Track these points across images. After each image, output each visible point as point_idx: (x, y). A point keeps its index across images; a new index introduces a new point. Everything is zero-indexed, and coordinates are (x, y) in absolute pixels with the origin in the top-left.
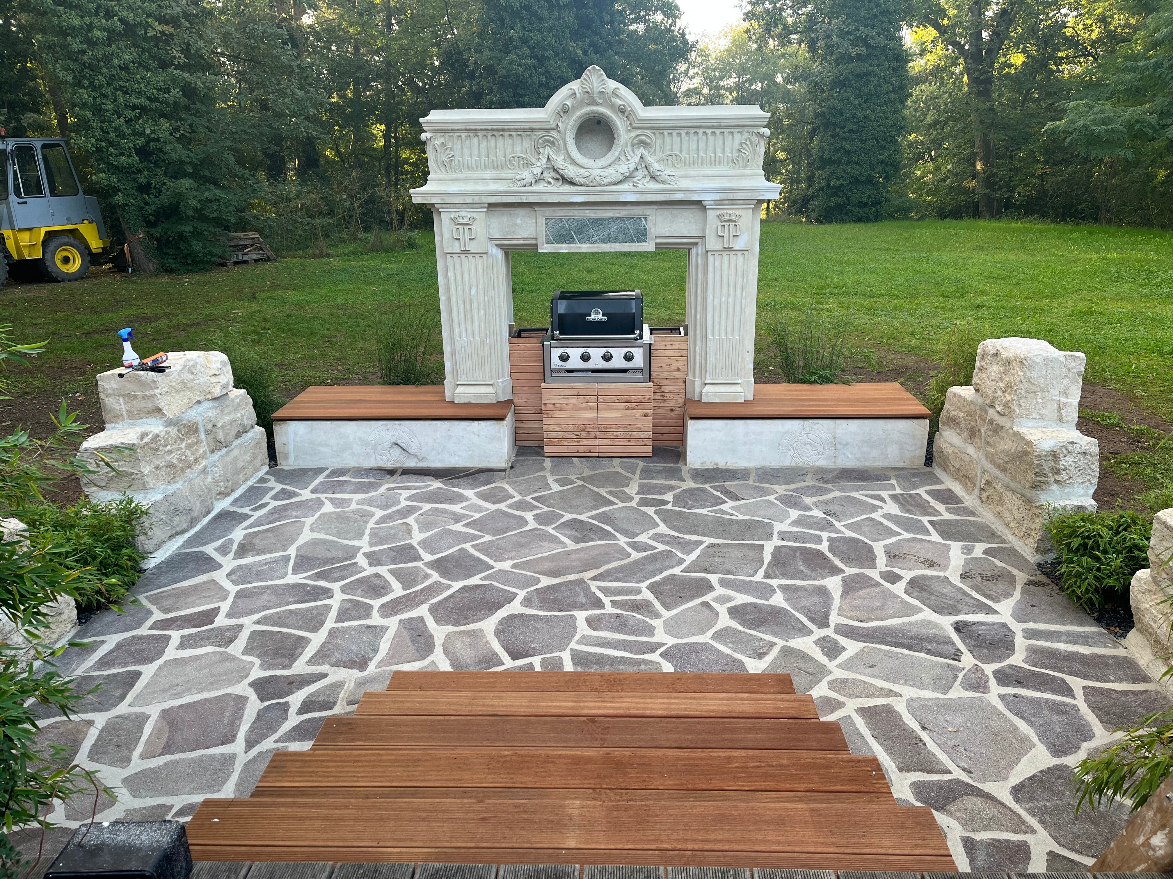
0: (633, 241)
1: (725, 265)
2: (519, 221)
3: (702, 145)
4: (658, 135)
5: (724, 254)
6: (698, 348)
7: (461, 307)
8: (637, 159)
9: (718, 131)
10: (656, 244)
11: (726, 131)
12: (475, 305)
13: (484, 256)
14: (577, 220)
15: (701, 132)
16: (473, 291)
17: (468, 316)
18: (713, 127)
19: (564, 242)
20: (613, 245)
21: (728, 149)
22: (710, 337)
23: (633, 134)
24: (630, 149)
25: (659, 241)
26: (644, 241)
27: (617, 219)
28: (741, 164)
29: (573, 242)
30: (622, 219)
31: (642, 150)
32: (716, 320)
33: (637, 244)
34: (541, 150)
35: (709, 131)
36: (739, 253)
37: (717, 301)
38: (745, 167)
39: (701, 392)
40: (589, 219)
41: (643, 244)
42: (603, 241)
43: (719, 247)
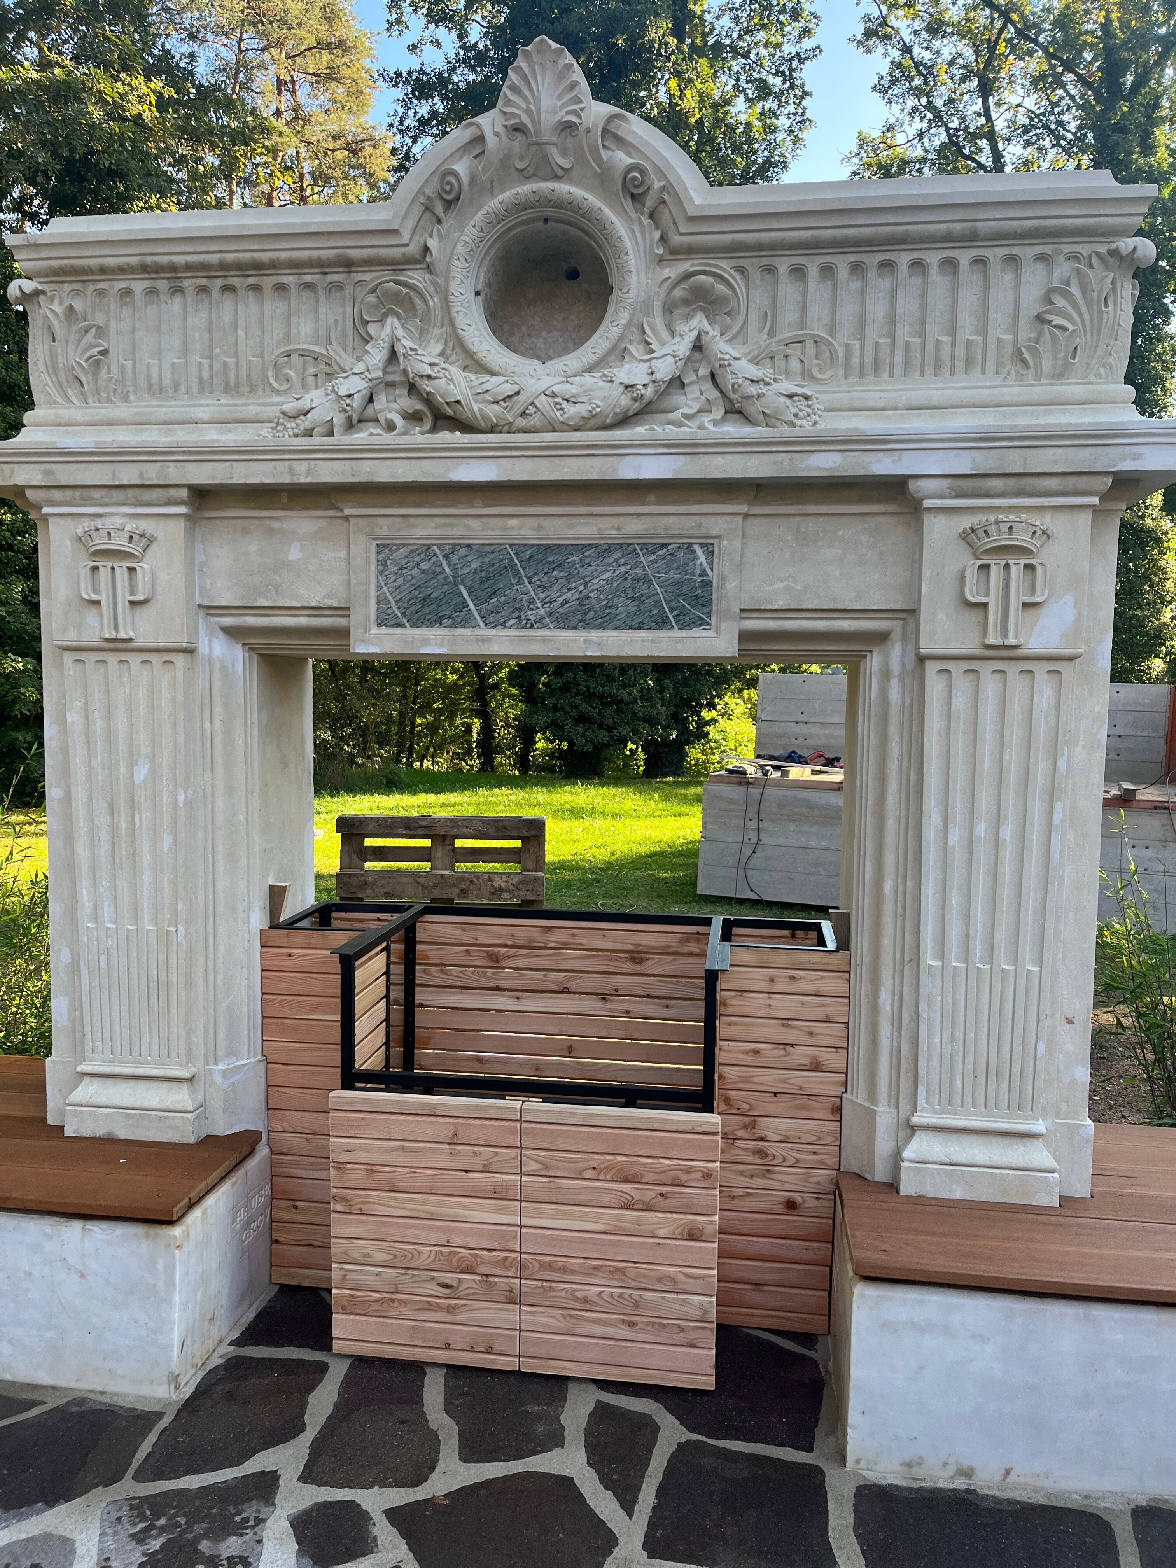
0: (662, 623)
1: (989, 711)
2: (294, 553)
3: (907, 304)
4: (755, 275)
5: (986, 669)
6: (885, 997)
7: (103, 820)
8: (683, 347)
9: (964, 257)
10: (745, 637)
11: (995, 254)
12: (143, 818)
13: (180, 660)
14: (479, 550)
15: (904, 259)
16: (141, 773)
17: (124, 852)
18: (948, 239)
19: (437, 621)
20: (595, 635)
21: (998, 317)
22: (930, 960)
23: (672, 271)
24: (659, 321)
25: (753, 624)
26: (701, 623)
27: (610, 549)
28: (1047, 364)
29: (466, 622)
30: (626, 548)
31: (699, 321)
32: (955, 901)
33: (676, 633)
34: (372, 329)
35: (933, 258)
36: (1040, 669)
37: (955, 837)
38: (1060, 374)
39: (897, 1157)
40: (520, 548)
41: (697, 632)
42: (563, 622)
43: (968, 644)
